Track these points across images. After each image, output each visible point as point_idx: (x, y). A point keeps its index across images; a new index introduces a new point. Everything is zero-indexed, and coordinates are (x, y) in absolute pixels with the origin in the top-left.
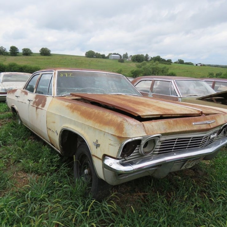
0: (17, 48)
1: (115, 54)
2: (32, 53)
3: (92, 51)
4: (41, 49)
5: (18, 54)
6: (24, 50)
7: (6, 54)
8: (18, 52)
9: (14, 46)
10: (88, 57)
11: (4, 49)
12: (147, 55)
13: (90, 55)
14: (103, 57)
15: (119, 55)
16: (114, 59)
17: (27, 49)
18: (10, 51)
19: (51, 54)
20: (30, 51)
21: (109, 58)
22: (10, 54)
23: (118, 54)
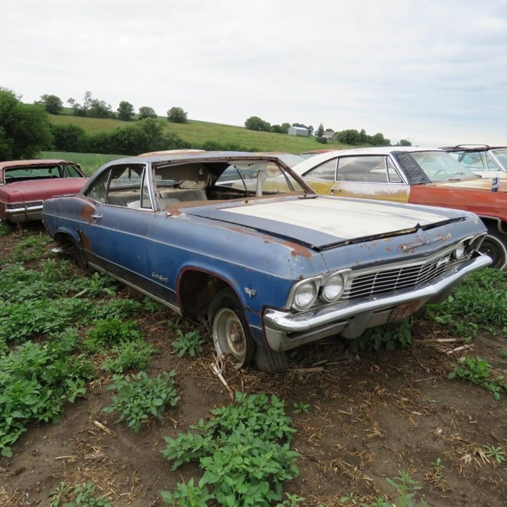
0: (131, 106)
1: (297, 125)
2: (155, 116)
3: (256, 118)
4: (170, 109)
5: (132, 117)
6: (142, 110)
7: (113, 116)
8: (133, 114)
9: (126, 101)
10: (250, 128)
11: (107, 106)
12: (363, 131)
13: (255, 125)
14: (277, 129)
15: (306, 127)
16: (298, 136)
17: (147, 108)
18: (118, 110)
19: (186, 120)
20: (153, 111)
21: (289, 133)
22: (117, 116)
23: (302, 126)
